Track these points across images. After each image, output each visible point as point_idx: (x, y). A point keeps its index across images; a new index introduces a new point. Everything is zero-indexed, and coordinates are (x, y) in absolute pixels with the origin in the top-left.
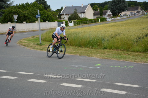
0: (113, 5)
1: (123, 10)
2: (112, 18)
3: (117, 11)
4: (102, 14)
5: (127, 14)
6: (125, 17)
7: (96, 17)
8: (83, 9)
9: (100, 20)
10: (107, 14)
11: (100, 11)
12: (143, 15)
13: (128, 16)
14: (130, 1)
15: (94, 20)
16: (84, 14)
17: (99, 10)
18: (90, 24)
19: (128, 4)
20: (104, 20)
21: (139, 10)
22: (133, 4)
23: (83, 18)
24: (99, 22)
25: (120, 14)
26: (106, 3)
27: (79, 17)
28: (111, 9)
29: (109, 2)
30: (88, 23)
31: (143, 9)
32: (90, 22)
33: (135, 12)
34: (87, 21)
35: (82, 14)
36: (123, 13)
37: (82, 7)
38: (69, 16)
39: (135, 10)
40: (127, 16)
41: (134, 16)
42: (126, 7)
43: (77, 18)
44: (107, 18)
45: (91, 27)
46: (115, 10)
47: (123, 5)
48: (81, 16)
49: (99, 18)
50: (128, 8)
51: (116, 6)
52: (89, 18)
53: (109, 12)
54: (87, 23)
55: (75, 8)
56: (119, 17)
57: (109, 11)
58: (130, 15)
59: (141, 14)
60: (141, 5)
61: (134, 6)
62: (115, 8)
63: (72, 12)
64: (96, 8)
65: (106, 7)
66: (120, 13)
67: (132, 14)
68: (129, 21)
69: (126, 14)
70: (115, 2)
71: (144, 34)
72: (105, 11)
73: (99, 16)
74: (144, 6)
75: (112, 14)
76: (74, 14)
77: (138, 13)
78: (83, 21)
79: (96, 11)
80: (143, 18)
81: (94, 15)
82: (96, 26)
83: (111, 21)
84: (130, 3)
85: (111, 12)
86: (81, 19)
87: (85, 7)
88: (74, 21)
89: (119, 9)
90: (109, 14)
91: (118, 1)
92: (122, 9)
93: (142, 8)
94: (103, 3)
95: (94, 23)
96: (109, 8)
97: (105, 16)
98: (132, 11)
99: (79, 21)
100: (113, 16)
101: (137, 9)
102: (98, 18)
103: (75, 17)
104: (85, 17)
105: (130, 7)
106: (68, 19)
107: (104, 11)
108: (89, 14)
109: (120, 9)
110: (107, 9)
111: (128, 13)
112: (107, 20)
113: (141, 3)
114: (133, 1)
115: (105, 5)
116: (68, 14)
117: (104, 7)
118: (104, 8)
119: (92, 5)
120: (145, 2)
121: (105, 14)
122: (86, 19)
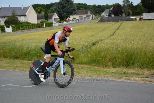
0: (60, 7)
1: (72, 14)
2: (59, 23)
3: (65, 14)
4: (47, 17)
5: (76, 19)
6: (74, 22)
7: (40, 21)
8: (23, 11)
9: (44, 24)
10: (53, 18)
11: (45, 13)
12: (94, 19)
13: (78, 21)
14: (79, 4)
15: (38, 24)
16: (25, 17)
17: (43, 13)
18: (33, 29)
19: (77, 7)
20: (50, 25)
21: (89, 14)
22: (82, 7)
23: (24, 23)
24: (43, 27)
25: (68, 18)
26: (52, 5)
27: (19, 21)
28: (58, 12)
29: (56, 4)
30: (31, 29)
31: (94, 13)
32: (33, 27)
33: (85, 16)
34: (28, 25)
35: (23, 17)
36: (71, 17)
37: (22, 8)
38: (6, 19)
39: (84, 14)
40: (76, 20)
41: (83, 20)
42: (74, 10)
43: (17, 22)
44: (54, 22)
45: (33, 33)
46: (63, 14)
47: (71, 8)
48: (22, 19)
49: (44, 22)
50: (77, 11)
51: (63, 9)
52: (32, 23)
53: (56, 16)
54: (29, 29)
55: (14, 10)
56: (67, 21)
57: (55, 14)
58: (80, 20)
59: (92, 19)
60: (91, 8)
61: (83, 9)
62: (62, 11)
63: (10, 14)
64: (40, 10)
65: (52, 9)
66: (68, 16)
67: (81, 19)
68: (78, 27)
69: (74, 18)
70: (62, 4)
71: (91, 43)
72: (51, 14)
73: (44, 20)
74: (94, 10)
75: (58, 18)
76: (11, 17)
77: (88, 18)
78: (25, 26)
79: (40, 14)
80: (93, 23)
81: (38, 18)
82: (39, 32)
83: (58, 26)
84: (80, 5)
85: (58, 15)
86: (21, 23)
87: (26, 9)
88: (12, 26)
89: (66, 13)
90: (55, 17)
91: (65, 3)
92: (70, 13)
93: (92, 11)
94: (48, 5)
95: (38, 29)
96: (56, 11)
97: (51, 20)
98: (82, 15)
99: (19, 26)
100: (61, 20)
101: (86, 13)
102: (42, 23)
103: (14, 20)
104: (26, 21)
105: (79, 10)
106: (4, 23)
107: (49, 14)
108: (32, 17)
109: (68, 13)
110: (53, 12)
111: (77, 17)
112: (53, 25)
113: (91, 6)
114: (82, 4)
115: (51, 7)
116: (5, 17)
117: (50, 9)
118: (50, 11)
119: (35, 7)
120: (95, 5)
121: (51, 18)
122: (27, 23)
